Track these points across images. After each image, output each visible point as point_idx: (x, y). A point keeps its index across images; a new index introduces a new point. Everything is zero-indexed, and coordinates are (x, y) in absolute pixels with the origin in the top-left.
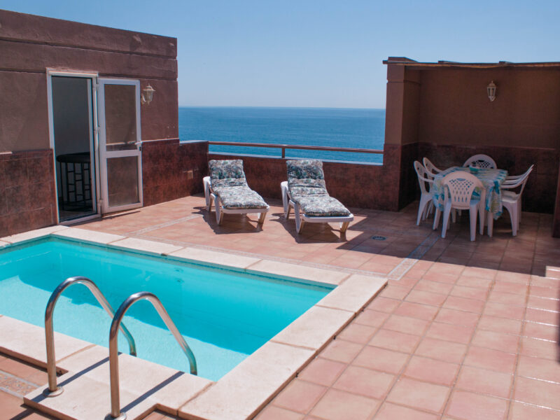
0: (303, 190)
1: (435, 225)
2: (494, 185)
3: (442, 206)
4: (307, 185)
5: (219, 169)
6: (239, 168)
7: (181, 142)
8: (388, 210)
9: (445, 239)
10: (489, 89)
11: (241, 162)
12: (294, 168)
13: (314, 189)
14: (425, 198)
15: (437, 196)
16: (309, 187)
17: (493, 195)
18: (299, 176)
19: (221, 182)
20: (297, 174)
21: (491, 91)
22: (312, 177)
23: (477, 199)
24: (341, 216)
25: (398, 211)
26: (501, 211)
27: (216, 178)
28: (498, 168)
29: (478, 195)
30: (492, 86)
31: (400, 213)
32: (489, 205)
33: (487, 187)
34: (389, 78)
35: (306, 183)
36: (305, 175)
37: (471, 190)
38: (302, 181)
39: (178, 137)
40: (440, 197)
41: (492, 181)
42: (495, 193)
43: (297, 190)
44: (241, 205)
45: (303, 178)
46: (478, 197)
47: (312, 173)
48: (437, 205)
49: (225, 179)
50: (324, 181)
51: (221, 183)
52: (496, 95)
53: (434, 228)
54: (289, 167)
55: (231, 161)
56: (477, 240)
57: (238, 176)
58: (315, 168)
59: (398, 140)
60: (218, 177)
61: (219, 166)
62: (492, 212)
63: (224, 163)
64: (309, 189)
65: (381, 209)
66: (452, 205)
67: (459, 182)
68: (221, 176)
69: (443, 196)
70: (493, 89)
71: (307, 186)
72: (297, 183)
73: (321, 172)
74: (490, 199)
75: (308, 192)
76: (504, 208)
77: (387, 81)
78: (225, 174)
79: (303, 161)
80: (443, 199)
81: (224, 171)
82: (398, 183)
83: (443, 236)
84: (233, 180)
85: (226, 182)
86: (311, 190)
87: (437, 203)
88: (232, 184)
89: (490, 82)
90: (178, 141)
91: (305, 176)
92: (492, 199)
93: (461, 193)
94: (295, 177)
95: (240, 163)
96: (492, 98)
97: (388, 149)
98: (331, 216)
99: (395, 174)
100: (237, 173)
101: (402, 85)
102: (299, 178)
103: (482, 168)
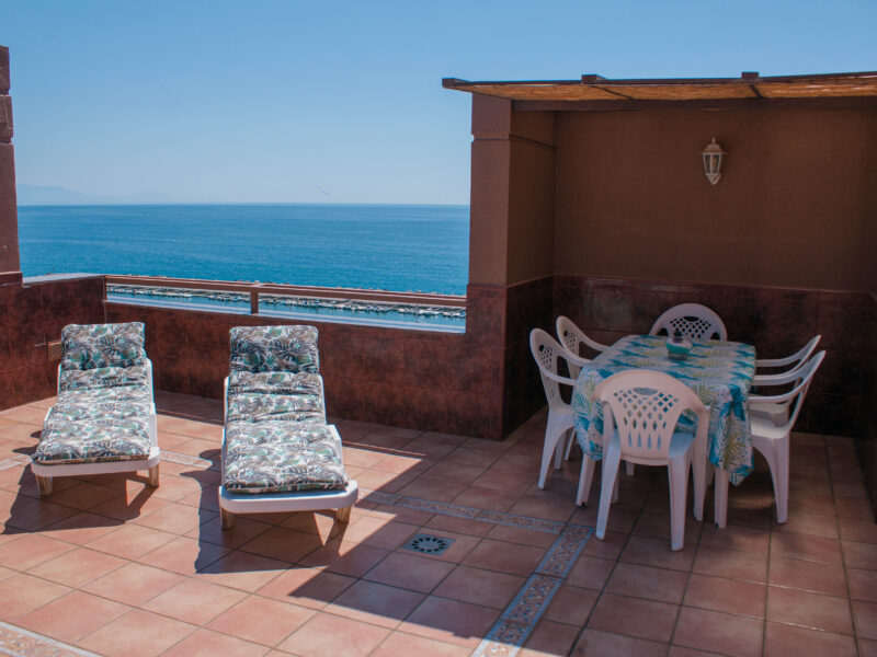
0: (259, 403)
1: (582, 496)
2: (730, 398)
3: (597, 449)
4: (271, 387)
5: (82, 345)
6: (131, 342)
7: (26, 280)
8: (480, 436)
9: (605, 541)
10: (708, 157)
11: (141, 327)
12: (245, 346)
13: (287, 400)
14: (559, 418)
15: (586, 422)
16: (279, 392)
17: (730, 423)
18: (257, 366)
19: (85, 377)
20: (252, 359)
21: (711, 160)
22: (288, 368)
23: (687, 432)
24: (321, 490)
25: (503, 437)
26: (749, 464)
27: (74, 368)
28: (731, 338)
29: (690, 422)
30: (713, 150)
31: (507, 444)
32: (719, 451)
33: (714, 403)
34: (476, 128)
35: (270, 383)
36: (270, 362)
37: (672, 418)
38: (264, 378)
39: (18, 269)
40: (592, 426)
41: (724, 388)
42: (735, 418)
43: (246, 402)
44: (75, 454)
45: (267, 370)
46: (690, 428)
47: (289, 358)
48: (586, 444)
49: (95, 371)
50: (320, 378)
51: (83, 379)
52: (721, 171)
53: (579, 502)
54: (235, 343)
55: (115, 326)
57: (128, 361)
58: (297, 346)
59: (498, 275)
60: (77, 364)
61: (83, 339)
62: (726, 467)
63: (98, 332)
64: (275, 398)
65: (462, 433)
66: (623, 454)
67: (640, 397)
68: (86, 364)
69: (600, 423)
70: (716, 157)
71: (273, 392)
72: (250, 383)
73: (313, 355)
74: (720, 437)
75: (272, 409)
76: (758, 457)
77: (472, 138)
78: (97, 358)
80: (601, 431)
81: (95, 351)
82: (501, 375)
83: (601, 534)
84: (112, 371)
85: (97, 376)
86: (280, 402)
87: (586, 439)
88: (111, 383)
89: (710, 143)
90: (19, 277)
91: (270, 366)
92: (727, 436)
93: (645, 425)
94: (245, 369)
95: (136, 331)
96: (713, 177)
97: (477, 294)
98: (294, 492)
99: (493, 355)
100: (125, 355)
101: (507, 146)
102: (256, 371)
103: (696, 341)
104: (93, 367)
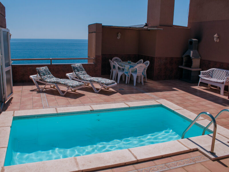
4: (82, 74)
6: (48, 70)
9: (136, 86)
11: (47, 67)
20: (77, 70)
45: (80, 71)
50: (85, 72)
55: (44, 67)
56: (144, 85)
58: (81, 67)
59: (100, 54)
70: (120, 35)
75: (86, 77)
79: (78, 64)
84: (49, 76)
96: (119, 38)
97: (97, 57)
98: (112, 84)
101: (101, 34)
104: (45, 75)
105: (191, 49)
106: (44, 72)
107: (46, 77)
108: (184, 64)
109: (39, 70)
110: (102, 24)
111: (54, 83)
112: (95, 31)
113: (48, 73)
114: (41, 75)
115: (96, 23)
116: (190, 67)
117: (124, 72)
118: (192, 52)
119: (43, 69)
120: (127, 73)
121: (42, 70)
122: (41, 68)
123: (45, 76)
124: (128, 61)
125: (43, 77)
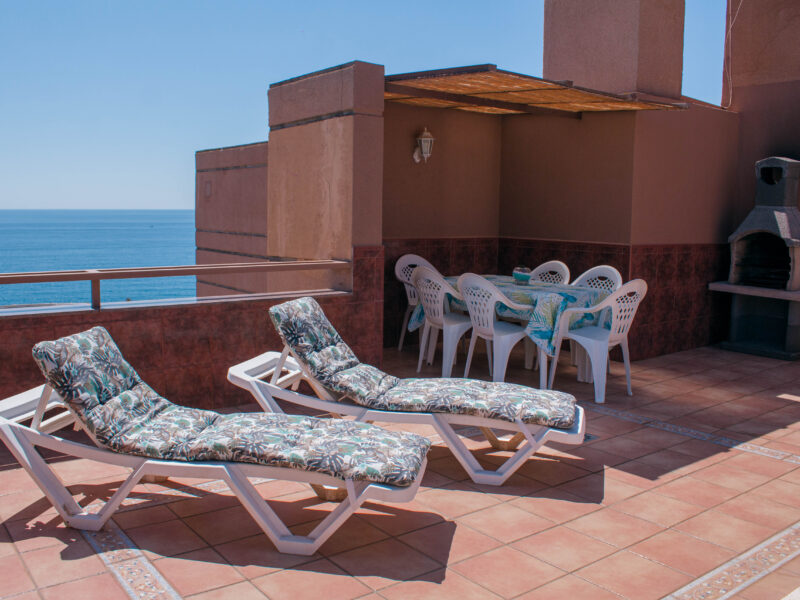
0: (363, 377)
18: (316, 344)
22: (329, 341)
35: (336, 359)
36: (321, 339)
38: (330, 356)
45: (323, 346)
47: (326, 330)
59: (375, 237)
72: (328, 363)
75: (373, 380)
86: (369, 373)
91: (323, 342)
94: (312, 348)
102: (317, 348)
104: (109, 397)
105: (779, 204)
106: (99, 372)
107: (120, 414)
108: (733, 274)
109: (59, 363)
110: (382, 68)
111: (214, 460)
112: (350, 104)
113: (120, 376)
114: (84, 396)
115: (357, 63)
116: (783, 287)
117: (528, 331)
118: (781, 218)
119: (84, 347)
120: (543, 335)
121: (80, 360)
122: (74, 341)
123: (108, 405)
124: (517, 271)
125: (97, 416)
